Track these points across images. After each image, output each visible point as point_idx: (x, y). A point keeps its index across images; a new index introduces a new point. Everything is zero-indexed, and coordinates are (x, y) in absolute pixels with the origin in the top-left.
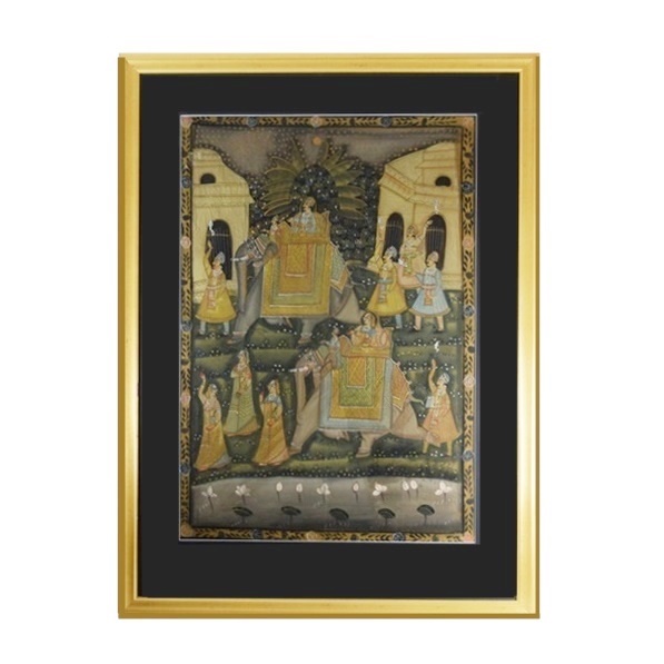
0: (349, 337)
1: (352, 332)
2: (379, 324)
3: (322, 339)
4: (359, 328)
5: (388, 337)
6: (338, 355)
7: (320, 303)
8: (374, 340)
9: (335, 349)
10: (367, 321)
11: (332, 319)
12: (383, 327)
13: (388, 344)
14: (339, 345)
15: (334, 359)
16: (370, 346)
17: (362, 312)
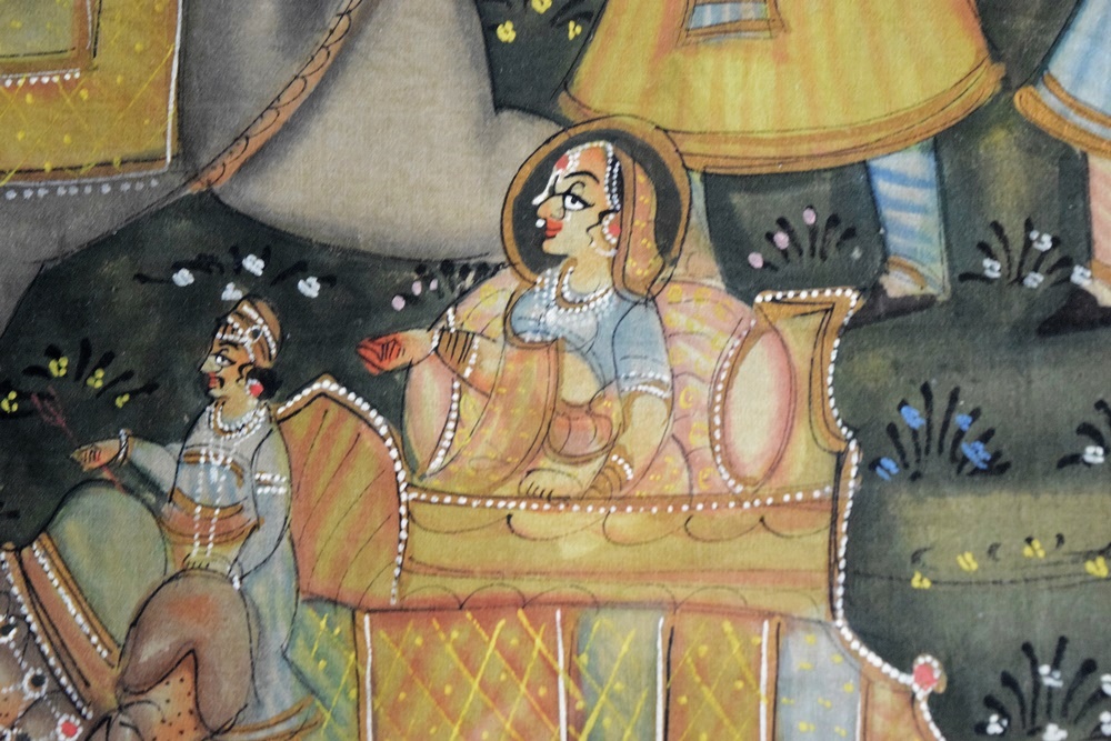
0: (391, 398)
1: (419, 342)
2: (698, 258)
3: (96, 418)
4: (488, 301)
5: (796, 396)
6: (272, 590)
7: (87, 51)
8: (647, 427)
9: (235, 526)
10: (574, 232)
11: (210, 207)
12: (742, 283)
13: (806, 463)
14: (275, 483)
15: (224, 642)
16: (610, 492)
17: (524, 138)
